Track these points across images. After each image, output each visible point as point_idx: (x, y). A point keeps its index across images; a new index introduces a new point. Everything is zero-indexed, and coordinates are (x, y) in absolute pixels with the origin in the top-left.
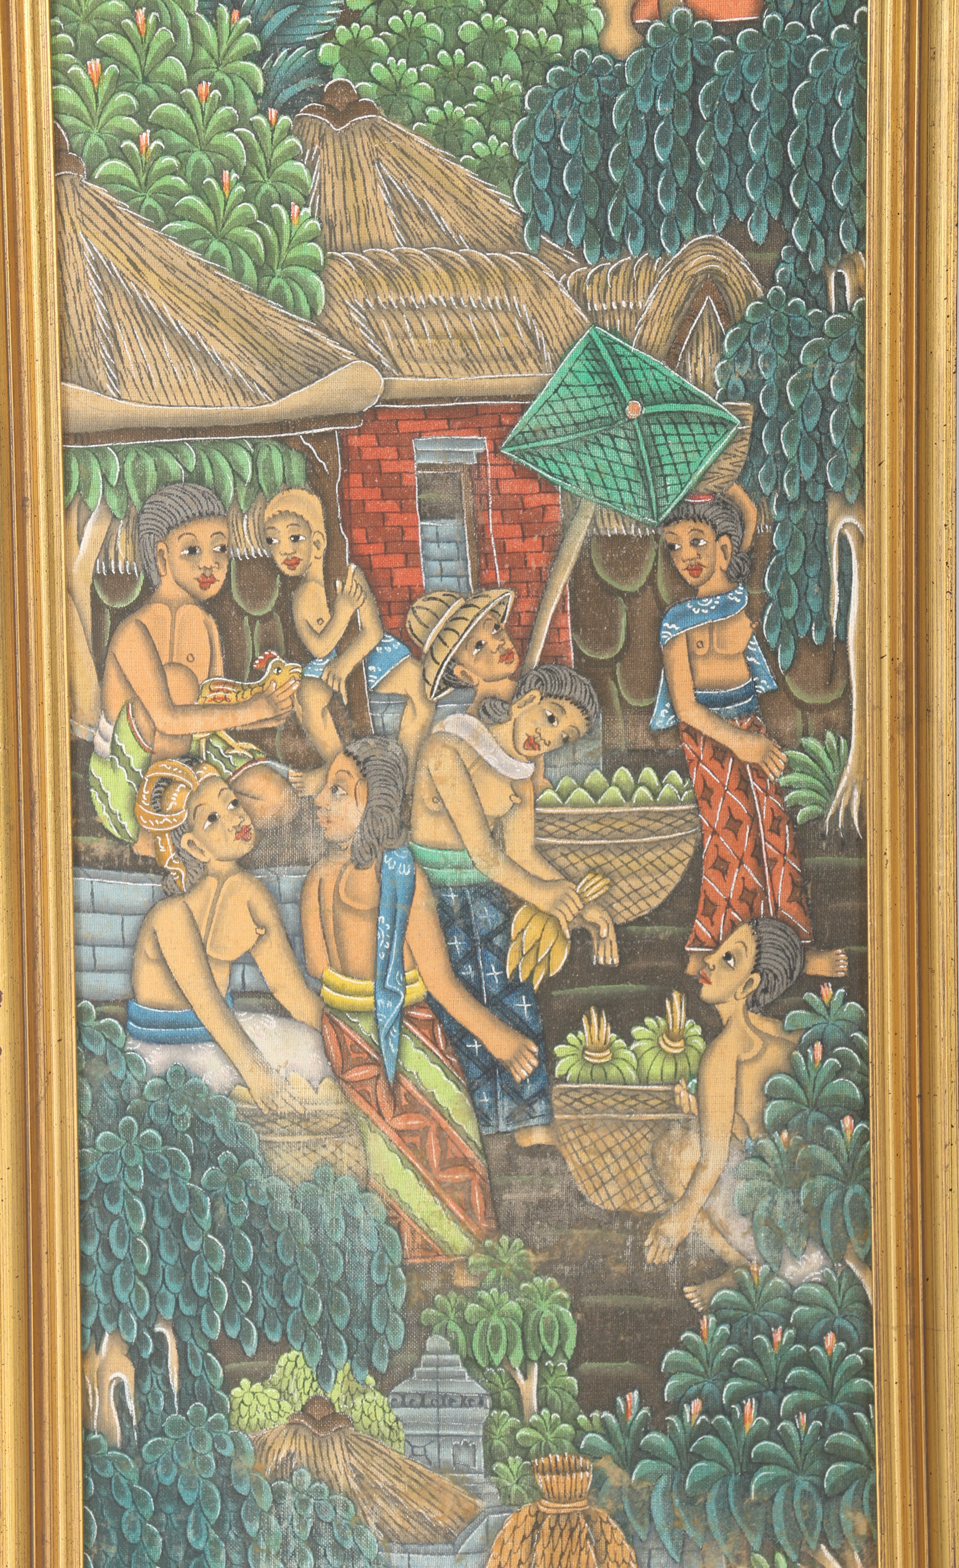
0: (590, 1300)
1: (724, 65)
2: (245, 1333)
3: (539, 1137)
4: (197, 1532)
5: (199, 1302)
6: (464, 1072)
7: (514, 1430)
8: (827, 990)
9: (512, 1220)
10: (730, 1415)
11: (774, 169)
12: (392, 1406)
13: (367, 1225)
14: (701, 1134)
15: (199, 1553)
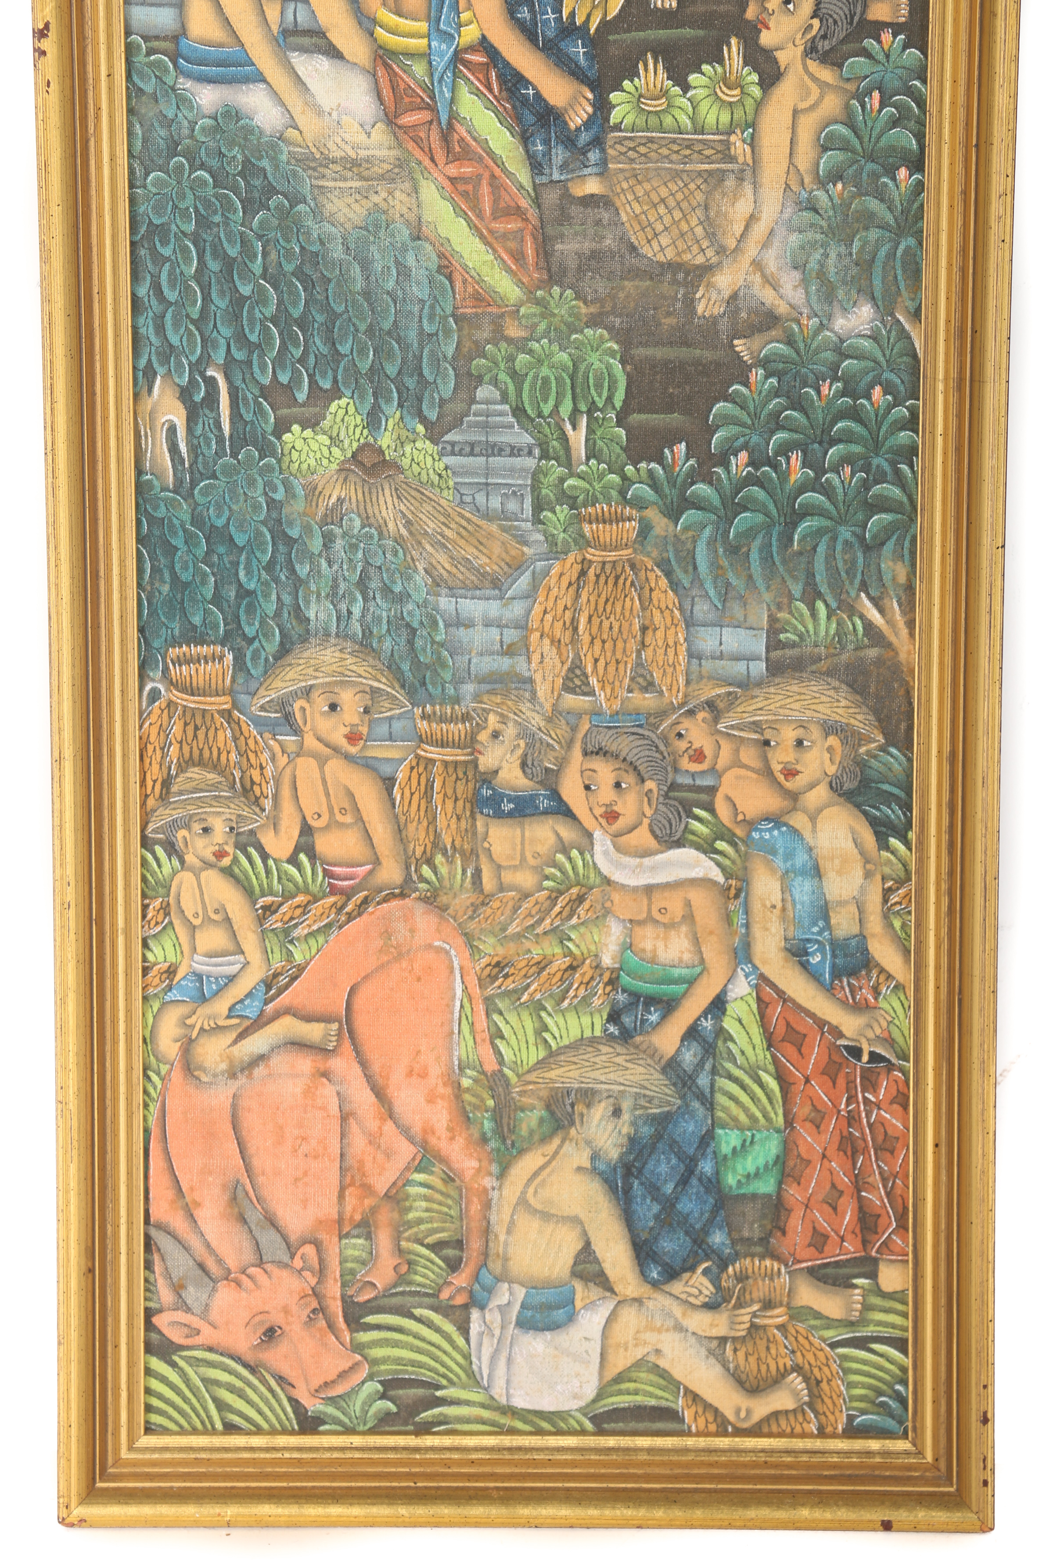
0: (640, 352)
2: (296, 379)
3: (592, 186)
4: (249, 572)
5: (251, 347)
6: (519, 119)
7: (562, 480)
8: (886, 37)
9: (563, 271)
10: (775, 467)
12: (442, 454)
13: (419, 274)
14: (756, 185)
15: (250, 593)
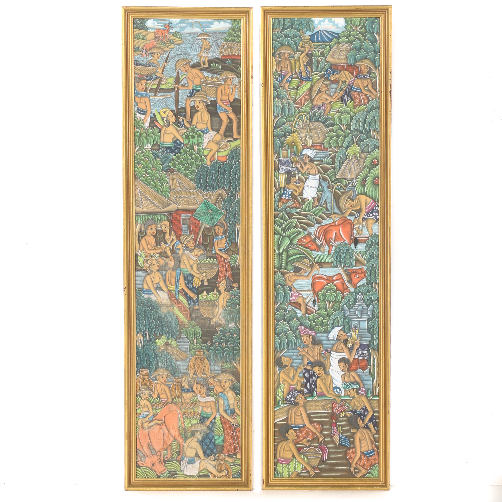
0: (203, 329)
1: (222, 167)
2: (157, 333)
3: (197, 308)
4: (151, 359)
5: (151, 329)
6: (187, 299)
7: (193, 346)
8: (235, 288)
9: (193, 319)
10: (222, 344)
11: (229, 180)
12: (177, 343)
13: (174, 319)
14: (218, 307)
15: (151, 362)
